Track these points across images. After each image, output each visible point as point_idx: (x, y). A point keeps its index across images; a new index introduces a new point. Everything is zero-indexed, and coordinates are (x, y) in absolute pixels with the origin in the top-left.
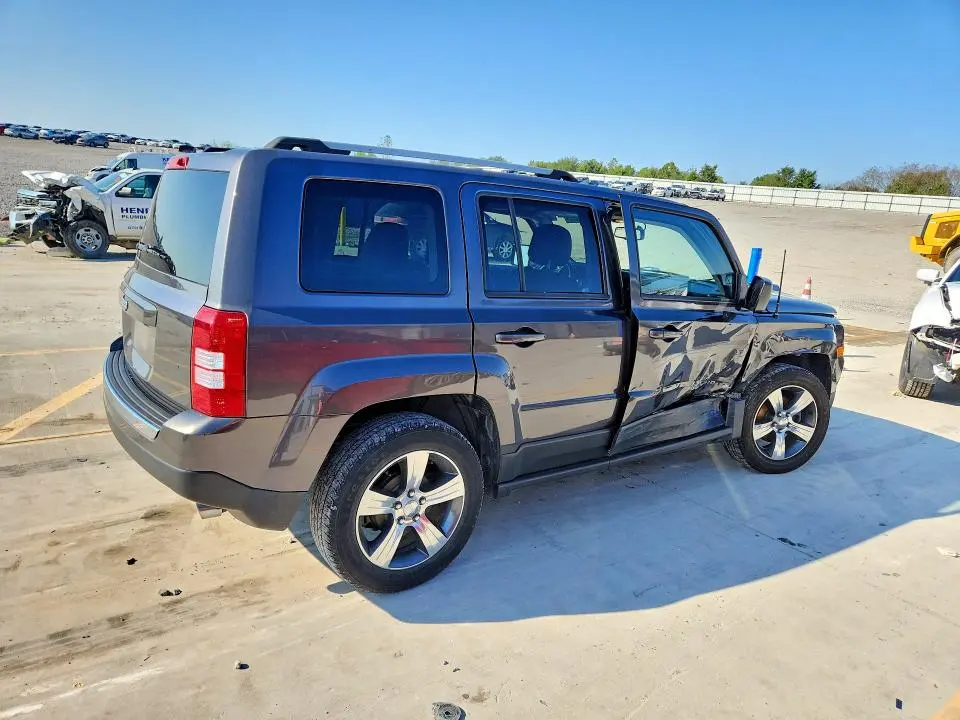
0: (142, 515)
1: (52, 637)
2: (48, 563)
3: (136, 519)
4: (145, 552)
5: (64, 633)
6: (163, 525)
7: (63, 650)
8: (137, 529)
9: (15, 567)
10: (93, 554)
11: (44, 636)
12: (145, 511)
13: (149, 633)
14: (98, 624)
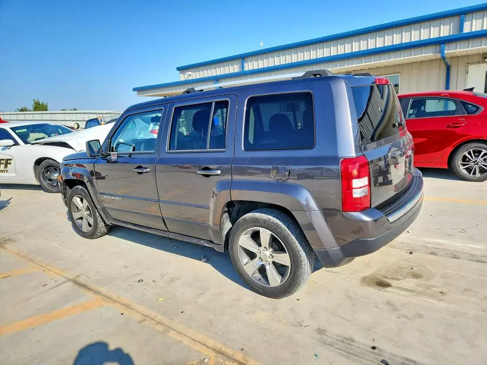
0: (389, 289)
1: (458, 258)
2: (450, 285)
3: (395, 287)
4: (405, 270)
5: (454, 258)
6: (386, 278)
7: (456, 254)
8: (399, 282)
9: (466, 290)
10: (427, 280)
11: (461, 260)
12: (386, 289)
13: (426, 247)
14: (441, 256)
